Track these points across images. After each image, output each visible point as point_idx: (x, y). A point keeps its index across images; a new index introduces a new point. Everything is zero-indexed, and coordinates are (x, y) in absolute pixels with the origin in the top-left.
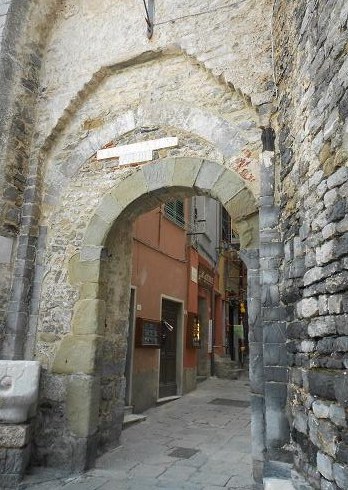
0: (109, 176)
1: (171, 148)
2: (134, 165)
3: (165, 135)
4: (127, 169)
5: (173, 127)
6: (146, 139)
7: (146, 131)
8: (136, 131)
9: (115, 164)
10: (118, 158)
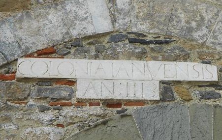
0: (48, 116)
1: (200, 84)
2: (111, 104)
3: (186, 57)
4: (98, 110)
5: (203, 44)
6: (141, 56)
7: (139, 39)
8: (115, 37)
9: (64, 94)
10: (71, 82)
